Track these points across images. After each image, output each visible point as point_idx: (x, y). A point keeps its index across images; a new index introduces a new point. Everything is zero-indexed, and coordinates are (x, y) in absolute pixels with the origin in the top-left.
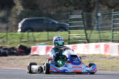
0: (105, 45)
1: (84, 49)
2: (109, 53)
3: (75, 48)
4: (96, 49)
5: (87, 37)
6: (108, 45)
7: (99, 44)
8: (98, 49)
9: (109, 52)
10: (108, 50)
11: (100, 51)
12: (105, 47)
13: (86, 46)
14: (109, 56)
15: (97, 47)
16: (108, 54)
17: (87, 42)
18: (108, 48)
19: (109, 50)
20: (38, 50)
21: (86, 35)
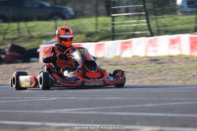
4: (173, 46)
7: (179, 37)
11: (180, 50)
12: (191, 43)
13: (150, 42)
15: (173, 42)
21: (148, 22)
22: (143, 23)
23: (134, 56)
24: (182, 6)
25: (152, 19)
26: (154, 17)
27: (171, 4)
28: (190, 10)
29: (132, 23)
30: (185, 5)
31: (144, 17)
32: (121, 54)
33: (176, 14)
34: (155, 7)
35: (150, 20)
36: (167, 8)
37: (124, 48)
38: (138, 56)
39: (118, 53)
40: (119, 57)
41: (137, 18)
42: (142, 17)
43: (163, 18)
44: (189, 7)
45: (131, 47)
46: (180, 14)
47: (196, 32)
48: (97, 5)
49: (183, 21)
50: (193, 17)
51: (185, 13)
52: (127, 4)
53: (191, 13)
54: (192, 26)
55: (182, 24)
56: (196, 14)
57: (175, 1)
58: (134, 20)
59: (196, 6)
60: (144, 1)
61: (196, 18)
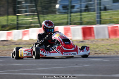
0: (65, 28)
2: (70, 36)
3: (26, 33)
5: (39, 21)
6: (69, 28)
7: (57, 28)
10: (69, 34)
12: (65, 31)
13: (40, 31)
17: (40, 26)
18: (69, 32)
21: (39, 19)
22: (36, 19)
23: (30, 39)
24: (59, 9)
25: (41, 17)
26: (42, 16)
27: (53, 8)
28: (64, 11)
29: (29, 19)
30: (61, 8)
31: (36, 16)
32: (23, 38)
33: (56, 13)
34: (43, 10)
35: (40, 18)
36: (50, 10)
37: (24, 34)
38: (32, 39)
39: (20, 38)
40: (21, 40)
41: (32, 16)
42: (35, 16)
43: (48, 16)
44: (64, 9)
45: (28, 34)
46: (58, 14)
47: (68, 24)
48: (8, 9)
49: (60, 18)
50: (66, 15)
51: (61, 13)
52: (26, 8)
53: (65, 13)
54: (65, 21)
55: (59, 20)
56: (68, 14)
57: (55, 6)
58: (30, 17)
59: (68, 9)
60: (36, 6)
61: (68, 16)
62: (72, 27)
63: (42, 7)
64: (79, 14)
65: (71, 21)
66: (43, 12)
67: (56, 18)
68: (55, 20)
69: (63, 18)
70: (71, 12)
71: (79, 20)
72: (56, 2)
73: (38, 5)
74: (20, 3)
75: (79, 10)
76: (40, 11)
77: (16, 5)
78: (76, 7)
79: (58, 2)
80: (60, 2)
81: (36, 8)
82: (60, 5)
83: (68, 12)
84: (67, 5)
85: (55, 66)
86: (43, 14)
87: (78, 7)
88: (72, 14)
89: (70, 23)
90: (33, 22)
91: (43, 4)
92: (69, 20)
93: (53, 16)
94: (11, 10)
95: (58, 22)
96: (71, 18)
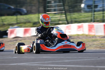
0: (89, 25)
1: (66, 29)
4: (79, 29)
5: (66, 18)
6: (93, 25)
7: (82, 24)
8: (81, 29)
9: (93, 31)
10: (92, 30)
11: (83, 31)
12: (89, 28)
13: (67, 27)
14: (94, 35)
15: (79, 27)
16: (92, 34)
17: (67, 23)
18: (93, 28)
19: (94, 29)
20: (15, 32)
21: (66, 17)
22: (63, 17)
24: (84, 8)
25: (68, 15)
26: (69, 14)
27: (79, 7)
28: (88, 10)
29: (58, 17)
30: (86, 7)
31: (64, 14)
33: (81, 12)
34: (70, 9)
35: (67, 16)
36: (76, 9)
41: (60, 14)
42: (63, 14)
43: (74, 14)
44: (88, 8)
46: (83, 12)
47: (91, 22)
48: (39, 7)
49: (85, 16)
50: (90, 14)
51: (86, 12)
52: (55, 7)
53: (89, 12)
54: (89, 19)
55: (84, 18)
56: (92, 12)
57: (80, 6)
58: (59, 15)
59: (92, 8)
60: (64, 5)
61: (92, 15)
62: (95, 24)
63: (69, 6)
64: (101, 12)
65: (94, 19)
66: (70, 10)
67: (81, 16)
68: (80, 18)
69: (87, 16)
70: (95, 11)
71: (101, 18)
72: (81, 2)
73: (65, 5)
74: (49, 2)
75: (101, 9)
76: (67, 10)
77: (46, 4)
78: (99, 7)
79: (83, 2)
80: (85, 2)
81: (64, 7)
82: (85, 4)
83: (92, 11)
84: (91, 5)
85: (80, 59)
86: (70, 12)
87: (101, 6)
88: (96, 13)
89: (94, 20)
90: (61, 19)
91: (70, 4)
92: (93, 18)
93: (79, 14)
94: (41, 9)
95: (83, 19)
96: (94, 16)
